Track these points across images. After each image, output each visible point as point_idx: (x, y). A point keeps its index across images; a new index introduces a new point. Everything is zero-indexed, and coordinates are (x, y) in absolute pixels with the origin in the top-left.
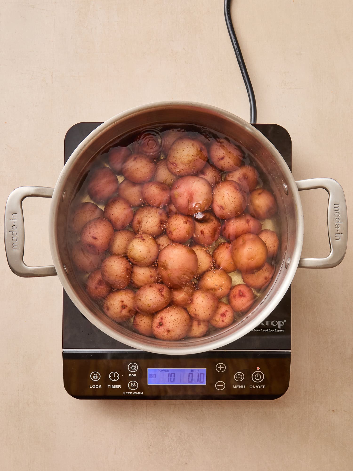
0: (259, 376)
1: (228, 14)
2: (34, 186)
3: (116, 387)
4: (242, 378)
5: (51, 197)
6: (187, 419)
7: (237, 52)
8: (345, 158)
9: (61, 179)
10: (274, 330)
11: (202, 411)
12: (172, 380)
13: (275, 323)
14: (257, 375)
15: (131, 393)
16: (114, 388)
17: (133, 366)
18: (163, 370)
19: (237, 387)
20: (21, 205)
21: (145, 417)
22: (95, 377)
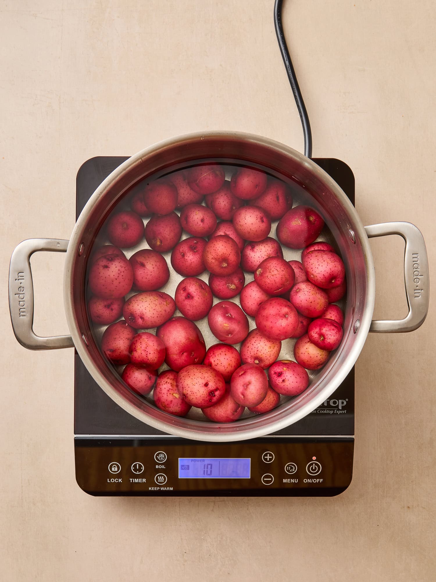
0: (315, 468)
1: (278, 23)
2: (44, 238)
3: (141, 481)
4: (295, 470)
5: (65, 251)
6: (229, 519)
7: (288, 70)
8: (420, 197)
9: (77, 229)
10: (334, 412)
11: (247, 509)
12: (209, 472)
13: (335, 403)
14: (312, 466)
15: (158, 488)
16: (138, 482)
17: (161, 455)
18: (198, 460)
19: (288, 481)
20: (29, 262)
21: (178, 517)
22: (115, 469)
